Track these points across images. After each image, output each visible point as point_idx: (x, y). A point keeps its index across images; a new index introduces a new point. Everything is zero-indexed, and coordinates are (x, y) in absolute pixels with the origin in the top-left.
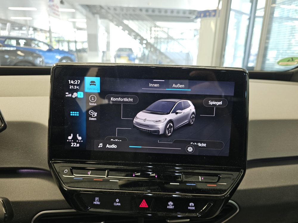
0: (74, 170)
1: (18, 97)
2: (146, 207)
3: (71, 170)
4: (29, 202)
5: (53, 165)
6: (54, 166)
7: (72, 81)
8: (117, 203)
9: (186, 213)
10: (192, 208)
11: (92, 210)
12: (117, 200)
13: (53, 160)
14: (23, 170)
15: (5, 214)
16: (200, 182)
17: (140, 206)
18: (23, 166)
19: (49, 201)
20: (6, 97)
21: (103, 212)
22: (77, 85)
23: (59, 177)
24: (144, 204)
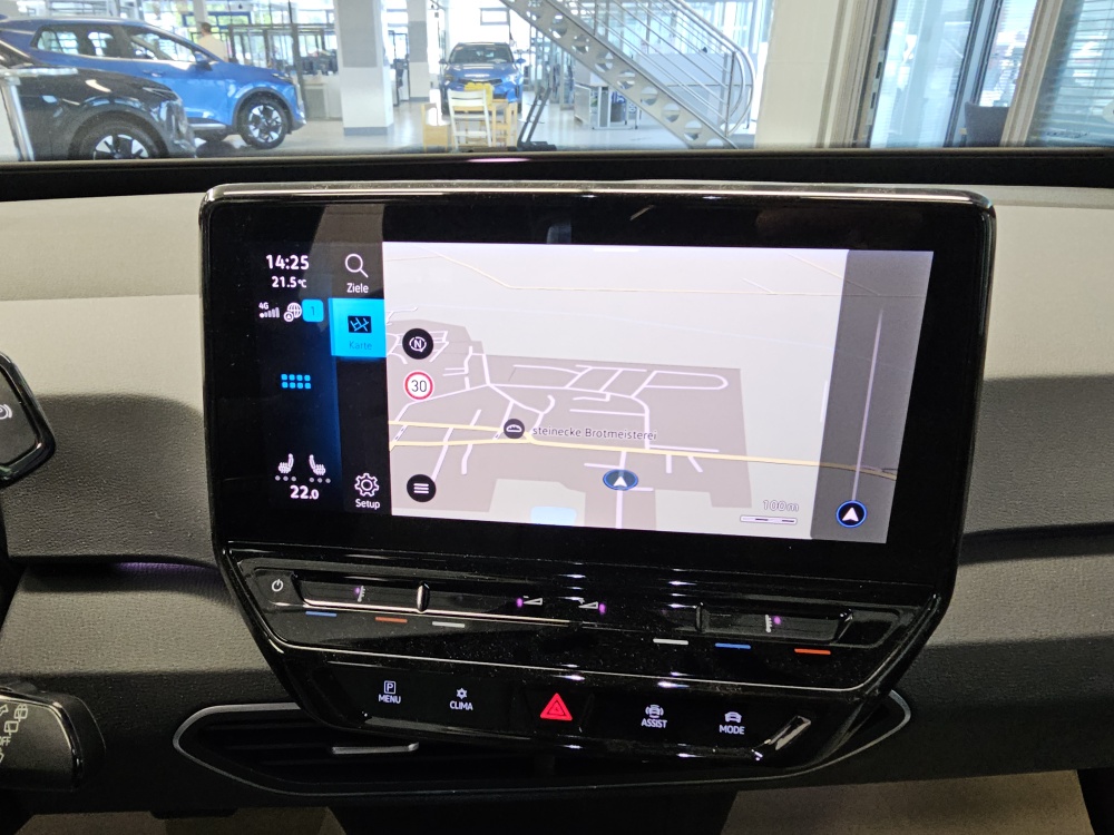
0: (305, 585)
2: (563, 718)
3: (295, 582)
5: (231, 564)
7: (279, 257)
9: (711, 746)
12: (459, 692)
13: (233, 546)
16: (767, 638)
17: (543, 715)
18: (130, 551)
19: (227, 675)
21: (411, 732)
23: (254, 607)
24: (556, 710)
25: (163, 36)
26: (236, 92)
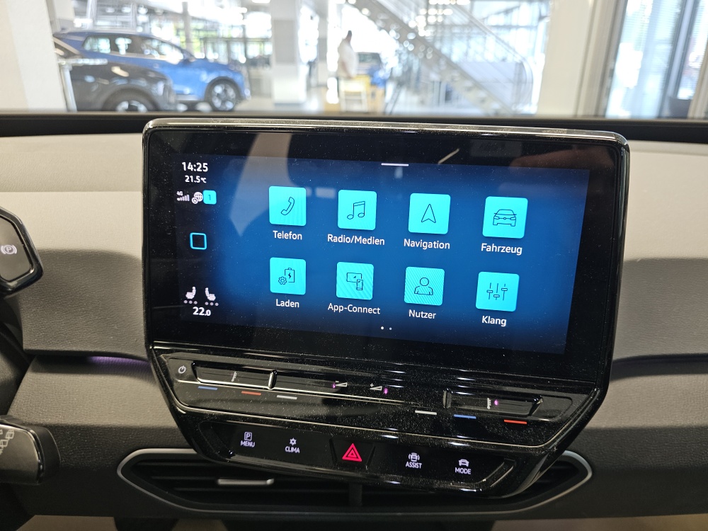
0: (199, 369)
1: (88, 193)
2: (357, 460)
3: (193, 367)
4: (111, 428)
6: (158, 357)
7: (190, 163)
8: (292, 448)
9: (449, 480)
10: (464, 472)
11: (237, 458)
12: (291, 440)
13: (157, 344)
14: (101, 358)
15: (39, 464)
16: (487, 412)
17: (344, 458)
18: (98, 349)
19: (153, 429)
20: (62, 191)
21: (260, 465)
22: (202, 174)
23: (167, 382)
24: (352, 454)
26: (206, 78)
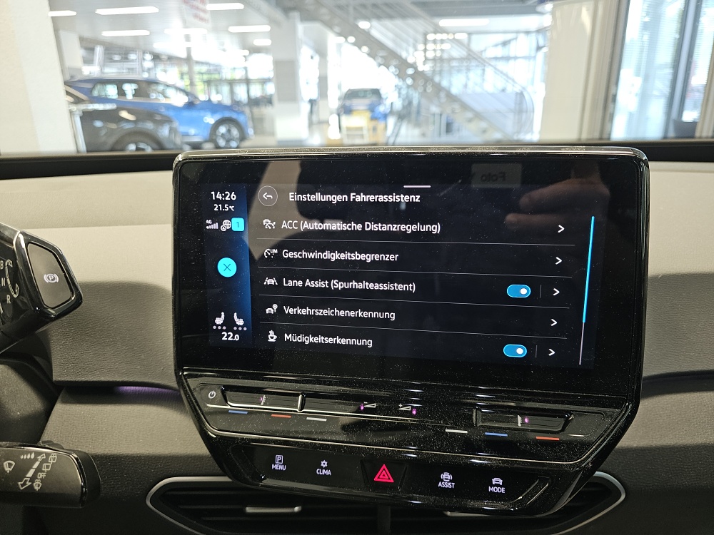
0: (229, 393)
2: (389, 481)
3: (223, 392)
4: (140, 457)
5: (184, 381)
6: (187, 382)
7: (219, 193)
8: (324, 471)
9: (483, 499)
10: (498, 490)
11: (269, 482)
12: (322, 463)
13: (186, 370)
14: (128, 388)
15: (82, 487)
16: (518, 429)
17: (376, 479)
18: (126, 379)
19: (181, 457)
20: (88, 226)
21: (292, 489)
23: (197, 407)
24: (384, 475)
25: (168, 86)
26: (210, 120)
